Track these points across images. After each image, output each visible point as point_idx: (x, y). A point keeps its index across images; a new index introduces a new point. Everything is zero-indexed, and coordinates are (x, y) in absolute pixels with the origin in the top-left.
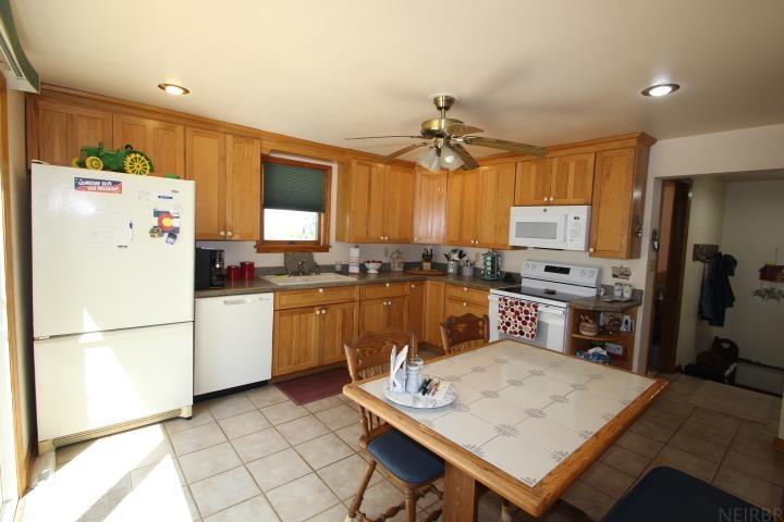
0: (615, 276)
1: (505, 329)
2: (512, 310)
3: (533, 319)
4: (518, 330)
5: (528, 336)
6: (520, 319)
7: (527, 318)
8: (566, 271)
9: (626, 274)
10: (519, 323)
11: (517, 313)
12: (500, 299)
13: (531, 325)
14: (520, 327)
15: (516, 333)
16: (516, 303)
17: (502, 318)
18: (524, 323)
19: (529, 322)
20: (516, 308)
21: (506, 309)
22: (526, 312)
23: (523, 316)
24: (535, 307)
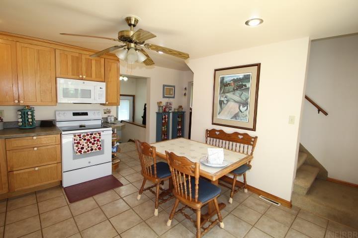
0: (105, 113)
1: (80, 152)
2: (85, 140)
3: (98, 140)
4: (90, 149)
5: (96, 149)
6: (90, 142)
7: (95, 141)
8: (86, 114)
9: (109, 112)
10: (90, 145)
11: (88, 140)
12: (75, 136)
13: (97, 143)
14: (91, 147)
15: (88, 151)
16: (88, 135)
17: (77, 146)
18: (93, 144)
19: (95, 142)
20: (87, 138)
21: (80, 140)
22: (94, 138)
23: (92, 140)
24: (99, 134)
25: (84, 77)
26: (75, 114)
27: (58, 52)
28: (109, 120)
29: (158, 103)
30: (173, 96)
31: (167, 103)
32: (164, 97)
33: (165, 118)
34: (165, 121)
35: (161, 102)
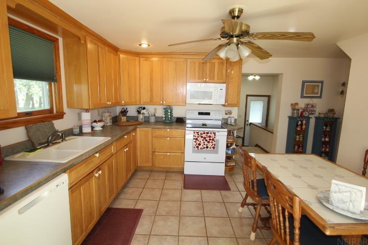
0: (226, 114)
1: (198, 147)
2: (202, 137)
3: (213, 140)
4: (205, 146)
5: (210, 148)
6: (206, 140)
7: (210, 140)
8: (208, 114)
9: (230, 113)
10: (206, 143)
11: (205, 138)
12: (194, 133)
13: (212, 142)
14: (207, 145)
15: (204, 148)
16: (204, 133)
17: (195, 142)
18: (209, 142)
19: (211, 141)
20: (204, 135)
21: (198, 137)
22: (210, 137)
23: (208, 139)
24: (214, 133)
25: (208, 80)
26: (200, 114)
27: (189, 61)
28: (229, 121)
29: (292, 104)
30: (319, 95)
31: (308, 105)
32: (302, 97)
33: (302, 125)
34: (302, 128)
35: (297, 104)
